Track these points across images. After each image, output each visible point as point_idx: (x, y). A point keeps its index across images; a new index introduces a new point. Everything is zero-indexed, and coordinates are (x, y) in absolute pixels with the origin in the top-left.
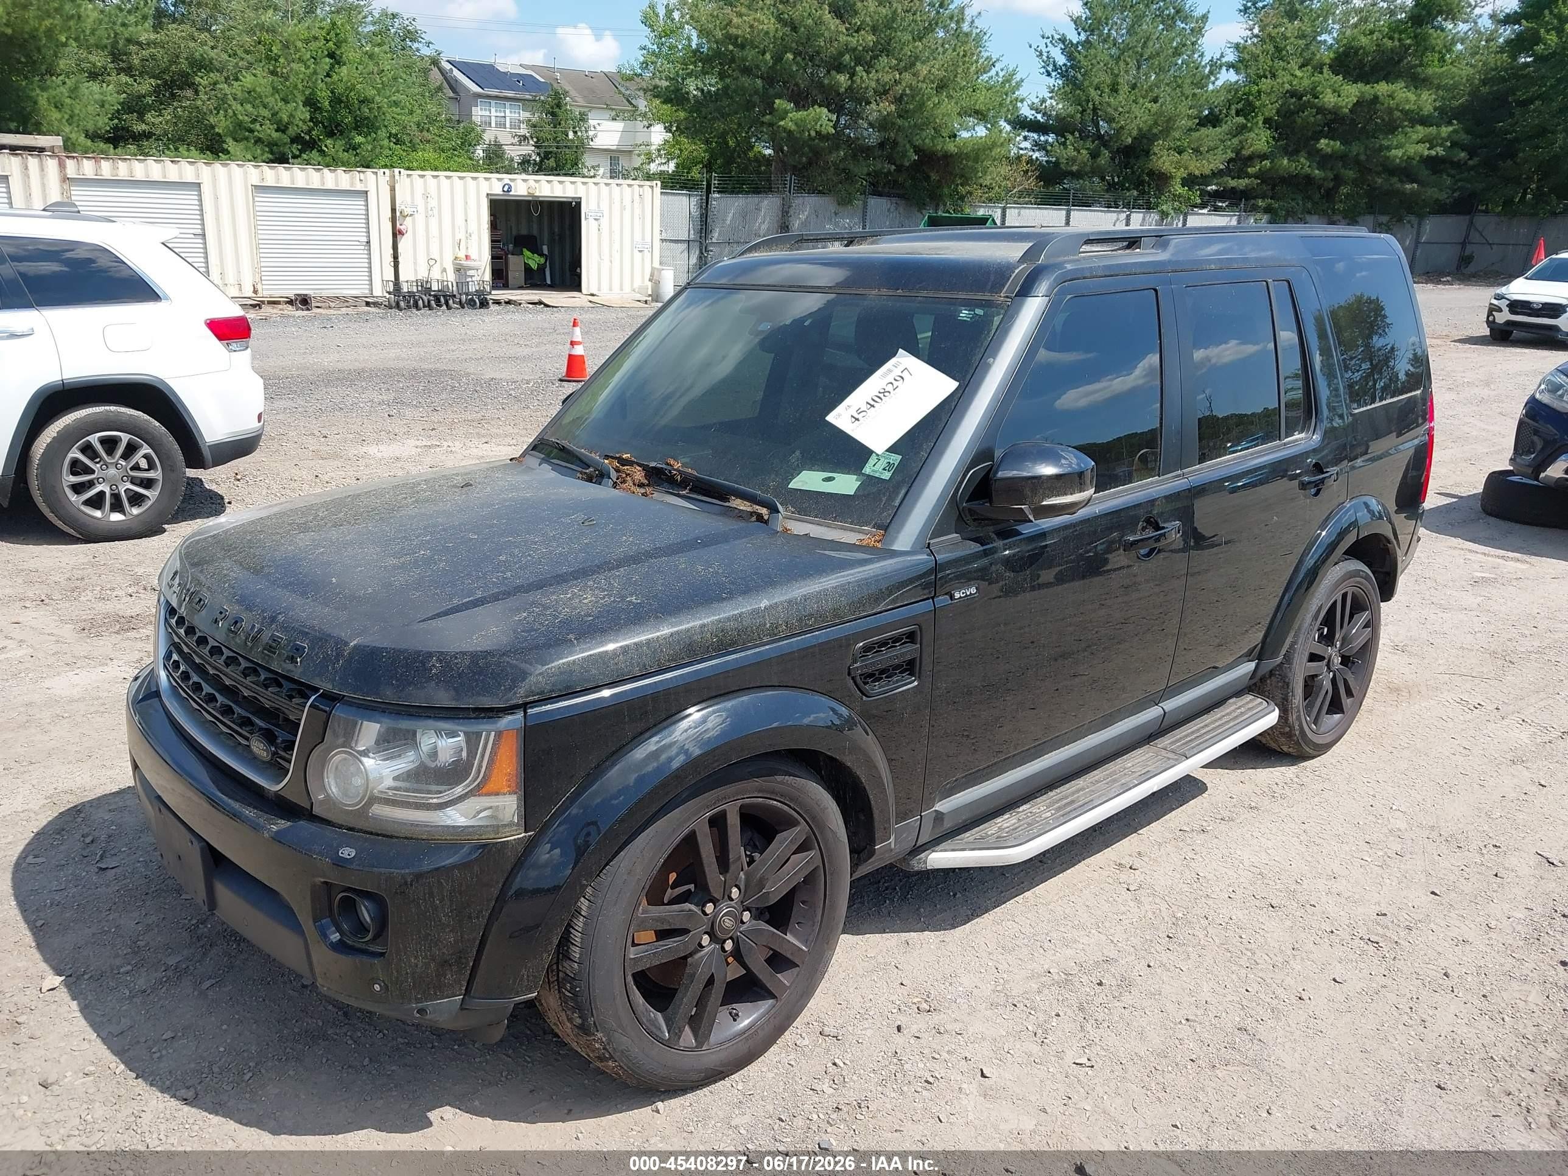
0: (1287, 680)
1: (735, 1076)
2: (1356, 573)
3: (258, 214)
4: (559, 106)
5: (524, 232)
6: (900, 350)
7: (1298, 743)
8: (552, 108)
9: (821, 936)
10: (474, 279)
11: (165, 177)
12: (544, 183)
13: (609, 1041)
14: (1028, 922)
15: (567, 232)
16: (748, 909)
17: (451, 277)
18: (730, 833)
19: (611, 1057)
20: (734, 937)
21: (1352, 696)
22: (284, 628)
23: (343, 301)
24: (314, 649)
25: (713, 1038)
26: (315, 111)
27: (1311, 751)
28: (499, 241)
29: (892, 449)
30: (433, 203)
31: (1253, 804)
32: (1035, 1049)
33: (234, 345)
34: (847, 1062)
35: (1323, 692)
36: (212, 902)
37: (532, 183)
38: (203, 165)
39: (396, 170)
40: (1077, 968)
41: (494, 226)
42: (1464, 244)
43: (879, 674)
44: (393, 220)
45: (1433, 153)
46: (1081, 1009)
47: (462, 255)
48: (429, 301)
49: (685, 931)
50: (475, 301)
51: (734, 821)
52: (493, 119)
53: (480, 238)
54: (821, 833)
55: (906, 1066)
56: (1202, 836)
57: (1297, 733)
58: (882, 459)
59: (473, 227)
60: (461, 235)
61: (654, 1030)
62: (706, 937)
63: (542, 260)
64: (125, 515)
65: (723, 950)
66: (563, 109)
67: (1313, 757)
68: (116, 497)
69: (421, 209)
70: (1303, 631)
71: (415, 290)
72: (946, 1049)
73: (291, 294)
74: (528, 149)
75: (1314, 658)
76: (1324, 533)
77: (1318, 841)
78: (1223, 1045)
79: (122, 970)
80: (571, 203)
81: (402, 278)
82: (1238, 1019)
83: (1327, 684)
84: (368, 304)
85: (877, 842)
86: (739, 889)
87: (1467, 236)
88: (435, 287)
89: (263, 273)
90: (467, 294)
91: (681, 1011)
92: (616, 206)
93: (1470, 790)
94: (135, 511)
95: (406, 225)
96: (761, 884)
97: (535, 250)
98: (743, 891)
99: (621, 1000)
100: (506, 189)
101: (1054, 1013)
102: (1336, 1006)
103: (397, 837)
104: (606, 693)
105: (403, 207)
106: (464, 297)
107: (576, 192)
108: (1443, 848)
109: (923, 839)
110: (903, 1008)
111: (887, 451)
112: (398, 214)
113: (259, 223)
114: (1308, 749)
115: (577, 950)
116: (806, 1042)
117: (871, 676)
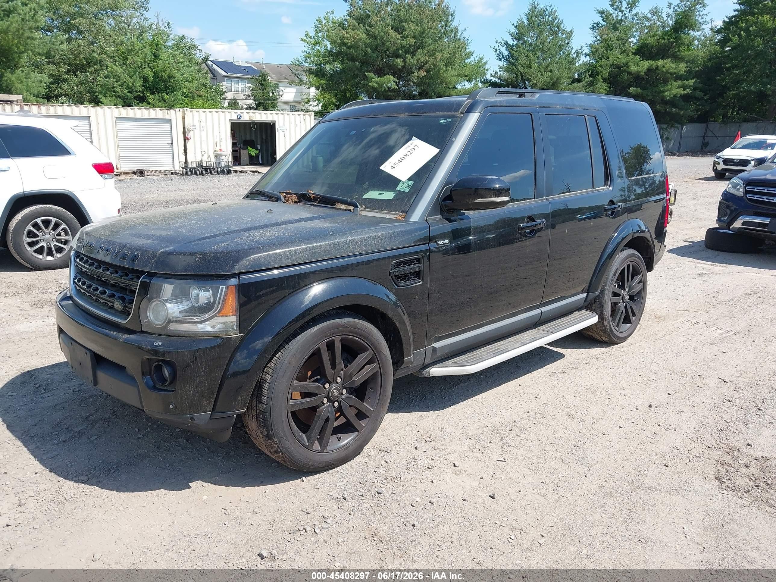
0: (602, 304)
1: (340, 467)
2: (633, 255)
3: (118, 131)
4: (264, 80)
5: (248, 138)
6: (414, 137)
7: (609, 335)
8: (261, 81)
9: (380, 403)
10: (224, 160)
11: (72, 114)
12: (257, 114)
13: (280, 442)
14: (479, 407)
15: (269, 139)
16: (345, 388)
17: (213, 159)
18: (336, 351)
19: (281, 451)
20: (339, 400)
21: (635, 316)
22: (129, 249)
23: (160, 172)
24: (143, 255)
25: (329, 448)
26: (146, 82)
27: (616, 340)
28: (236, 143)
29: (409, 179)
30: (203, 124)
31: (587, 362)
32: (480, 455)
33: (106, 176)
34: (392, 461)
35: (620, 312)
36: (95, 382)
37: (251, 114)
38: (91, 108)
39: (185, 109)
40: (500, 425)
41: (233, 135)
42: (704, 137)
43: (404, 277)
44: (184, 133)
45: (686, 92)
46: (502, 439)
47: (218, 149)
48: (202, 171)
49: (315, 395)
50: (224, 171)
51: (338, 345)
52: (233, 87)
53: (226, 141)
54: (379, 355)
55: (418, 462)
56: (563, 374)
57: (609, 330)
58: (405, 184)
59: (223, 136)
60: (217, 139)
61: (301, 440)
62: (325, 399)
63: (257, 152)
64: (54, 257)
65: (333, 406)
66: (267, 82)
67: (618, 344)
68: (49, 249)
69: (198, 127)
70: (609, 280)
71: (195, 166)
72: (438, 455)
73: (135, 170)
74: (251, 101)
75: (615, 294)
76: (616, 235)
77: (617, 375)
78: (567, 452)
79: (53, 434)
80: (271, 123)
81: (189, 160)
82: (574, 443)
83: (622, 308)
84: (172, 173)
85: (405, 356)
86: (341, 379)
87: (705, 133)
88: (205, 165)
89: (121, 160)
90: (221, 168)
91: (314, 432)
92: (293, 125)
93: (689, 355)
94: (59, 255)
95: (190, 135)
96: (351, 376)
97: (254, 147)
98: (342, 379)
99: (285, 423)
100: (239, 117)
101: (488, 442)
102: (620, 437)
103: (181, 337)
104: (276, 272)
105: (189, 126)
106: (219, 170)
107: (273, 118)
108: (675, 377)
109: (428, 361)
110: (418, 440)
111: (407, 180)
112: (186, 130)
113: (119, 135)
114: (614, 339)
115: (265, 398)
116: (373, 453)
117: (400, 277)
